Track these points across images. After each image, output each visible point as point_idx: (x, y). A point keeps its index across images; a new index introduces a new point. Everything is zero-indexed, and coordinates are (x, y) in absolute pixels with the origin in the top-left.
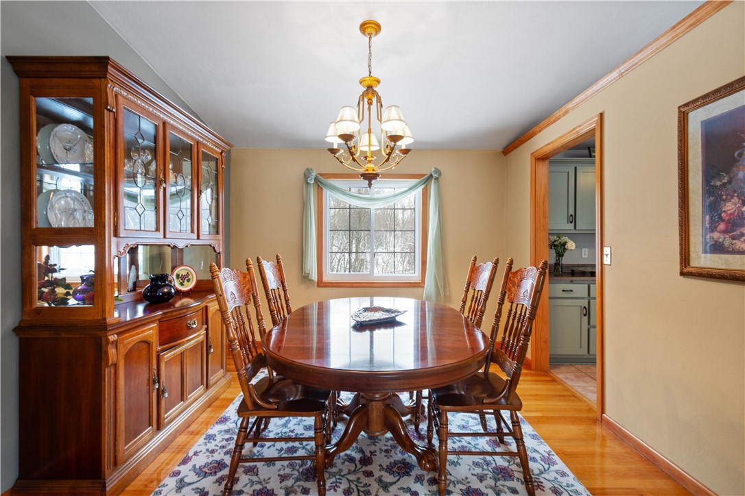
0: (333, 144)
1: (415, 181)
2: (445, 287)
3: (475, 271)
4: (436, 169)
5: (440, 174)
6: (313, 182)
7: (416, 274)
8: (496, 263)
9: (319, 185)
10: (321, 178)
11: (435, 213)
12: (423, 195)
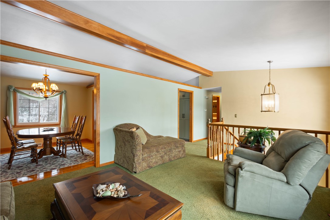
0: (34, 88)
1: (57, 93)
2: (68, 125)
3: (75, 119)
4: (65, 90)
5: (66, 92)
6: (12, 90)
7: (57, 121)
8: (79, 116)
9: (15, 91)
10: (16, 89)
11: (64, 103)
12: (60, 97)
